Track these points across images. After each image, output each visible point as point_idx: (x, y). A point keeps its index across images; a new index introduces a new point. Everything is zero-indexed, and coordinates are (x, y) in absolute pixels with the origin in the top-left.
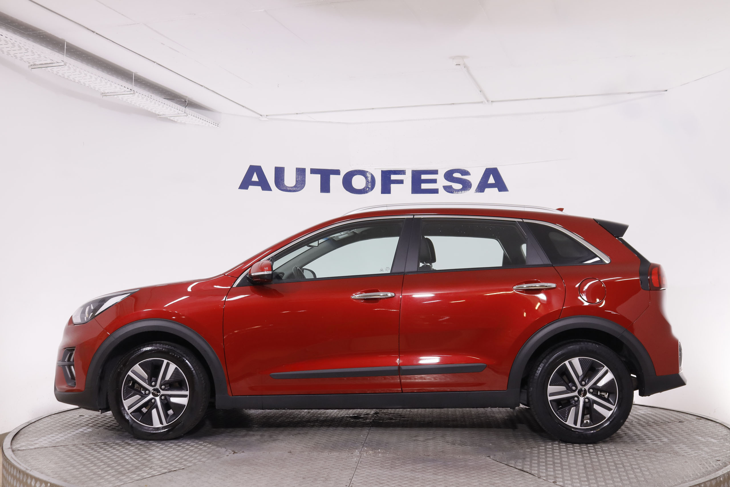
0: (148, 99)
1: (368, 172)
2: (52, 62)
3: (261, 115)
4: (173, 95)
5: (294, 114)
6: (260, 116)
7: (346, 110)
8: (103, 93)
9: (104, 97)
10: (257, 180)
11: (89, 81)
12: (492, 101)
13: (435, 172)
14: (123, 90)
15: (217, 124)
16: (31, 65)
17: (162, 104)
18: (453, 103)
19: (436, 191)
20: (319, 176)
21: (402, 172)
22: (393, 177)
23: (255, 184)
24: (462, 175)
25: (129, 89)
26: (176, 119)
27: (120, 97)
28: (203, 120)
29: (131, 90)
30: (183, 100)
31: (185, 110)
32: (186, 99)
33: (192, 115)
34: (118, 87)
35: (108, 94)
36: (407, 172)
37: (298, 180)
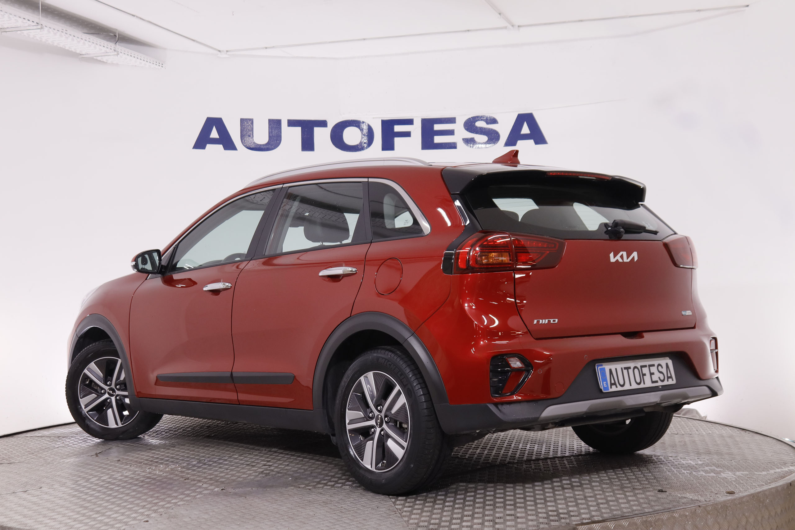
0: (63, 34)
1: (363, 122)
3: (219, 51)
4: (98, 28)
5: (263, 48)
6: (219, 53)
7: (330, 42)
8: (1, 28)
10: (217, 136)
12: (519, 26)
13: (452, 120)
14: (27, 25)
15: (160, 65)
17: (83, 41)
18: (467, 29)
20: (298, 130)
21: (410, 122)
22: (398, 128)
23: (214, 141)
24: (487, 123)
25: (35, 22)
26: (104, 59)
27: (25, 32)
28: (141, 59)
29: (37, 24)
30: (112, 34)
31: (114, 48)
32: (116, 33)
33: (124, 54)
34: (20, 20)
35: (8, 30)
36: (415, 122)
37: (271, 135)
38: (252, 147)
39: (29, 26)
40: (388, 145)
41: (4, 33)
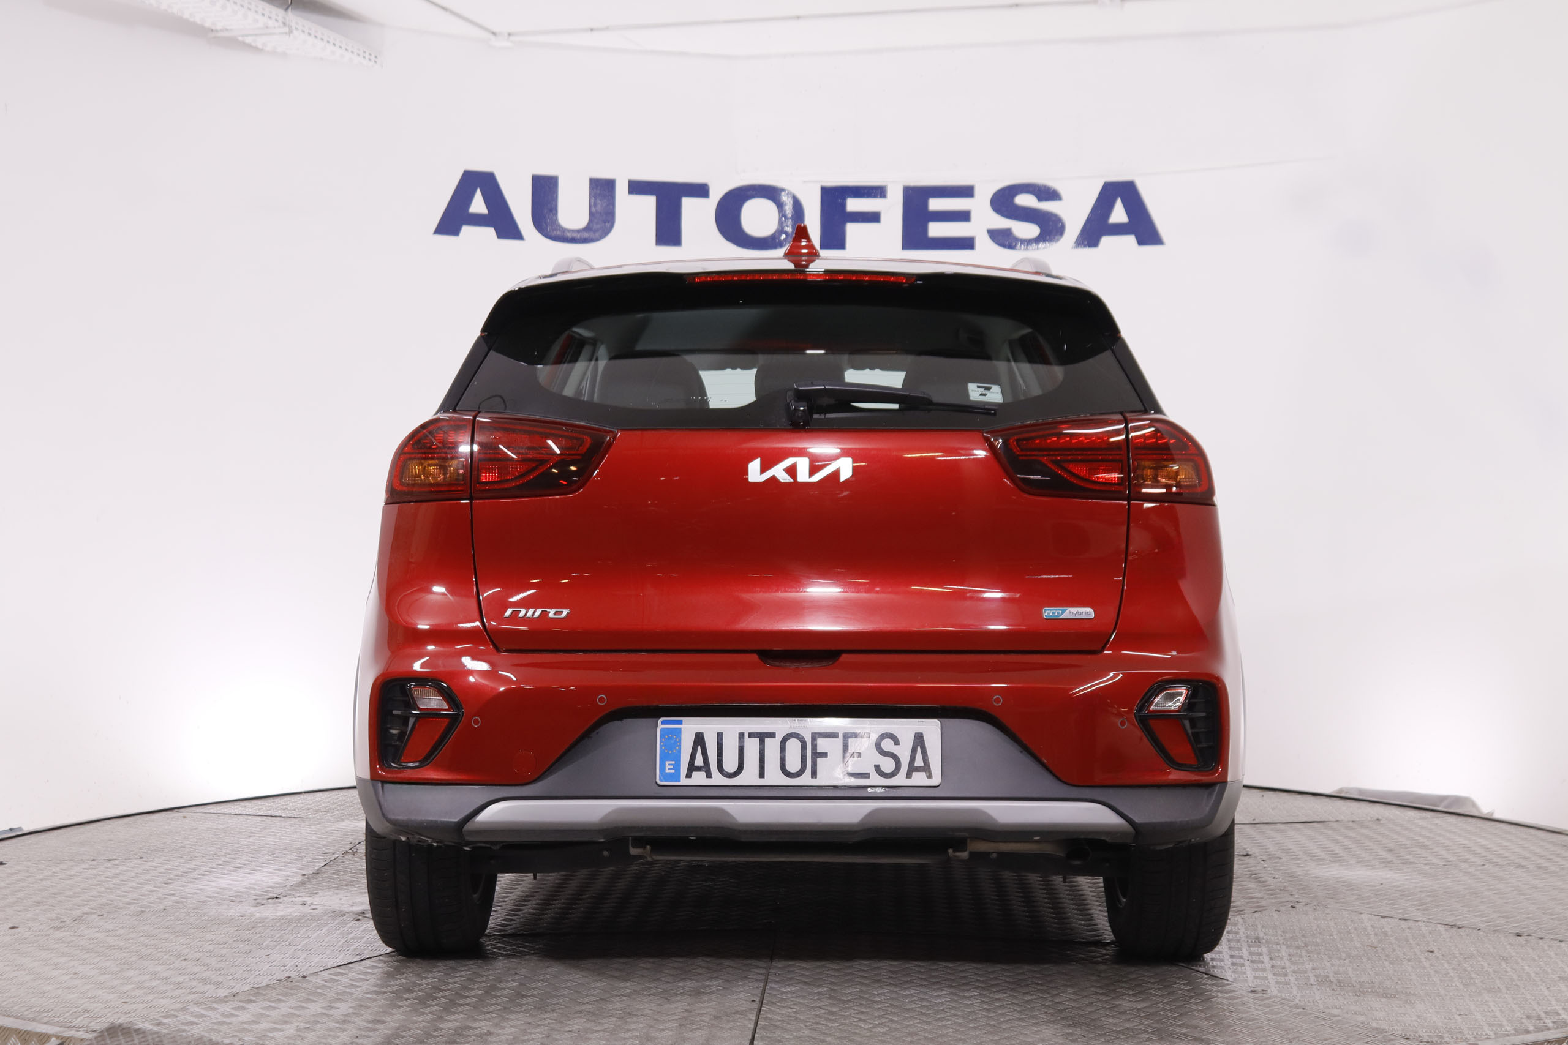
1: (783, 190)
3: (494, 34)
5: (585, 30)
6: (492, 37)
7: (725, 22)
10: (484, 210)
12: (1123, 1)
13: (967, 192)
15: (373, 58)
17: (222, 2)
19: (967, 244)
20: (649, 202)
21: (877, 192)
22: (854, 205)
23: (478, 220)
24: (1040, 199)
26: (259, 42)
28: (334, 45)
31: (284, 18)
33: (303, 32)
36: (890, 192)
37: (593, 209)
38: (554, 234)
40: (833, 238)
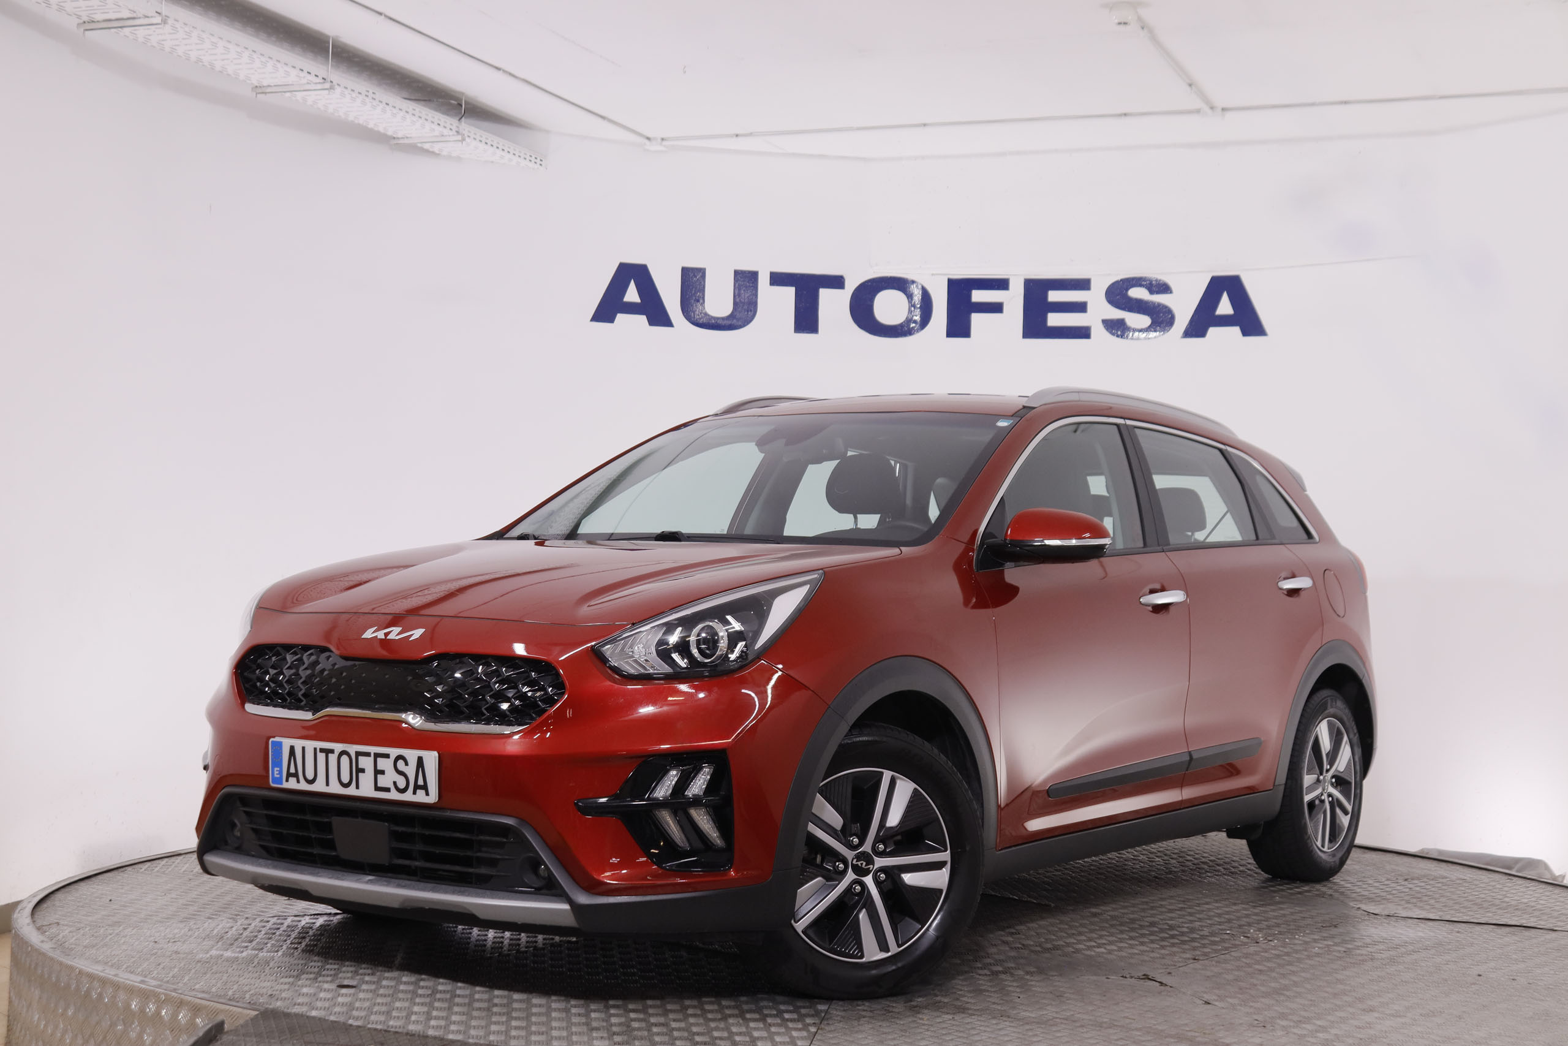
0: (367, 100)
1: (913, 282)
2: (134, 15)
3: (648, 139)
4: (429, 89)
5: (731, 136)
6: (647, 142)
7: (859, 129)
8: (257, 87)
9: (258, 95)
10: (637, 299)
11: (223, 60)
12: (1223, 109)
13: (1083, 284)
14: (304, 81)
15: (538, 161)
16: (85, 22)
17: (402, 114)
18: (1124, 112)
19: (1082, 333)
20: (790, 292)
21: (1002, 284)
22: (978, 296)
23: (631, 309)
24: (1151, 292)
25: (320, 77)
26: (436, 148)
27: (299, 95)
28: (503, 150)
29: (323, 80)
30: (453, 102)
31: (458, 127)
32: (462, 100)
33: (475, 139)
34: (294, 73)
35: (269, 90)
36: (1012, 284)
37: (738, 300)
38: (701, 321)
39: (308, 83)
40: (958, 327)
41: (263, 95)
